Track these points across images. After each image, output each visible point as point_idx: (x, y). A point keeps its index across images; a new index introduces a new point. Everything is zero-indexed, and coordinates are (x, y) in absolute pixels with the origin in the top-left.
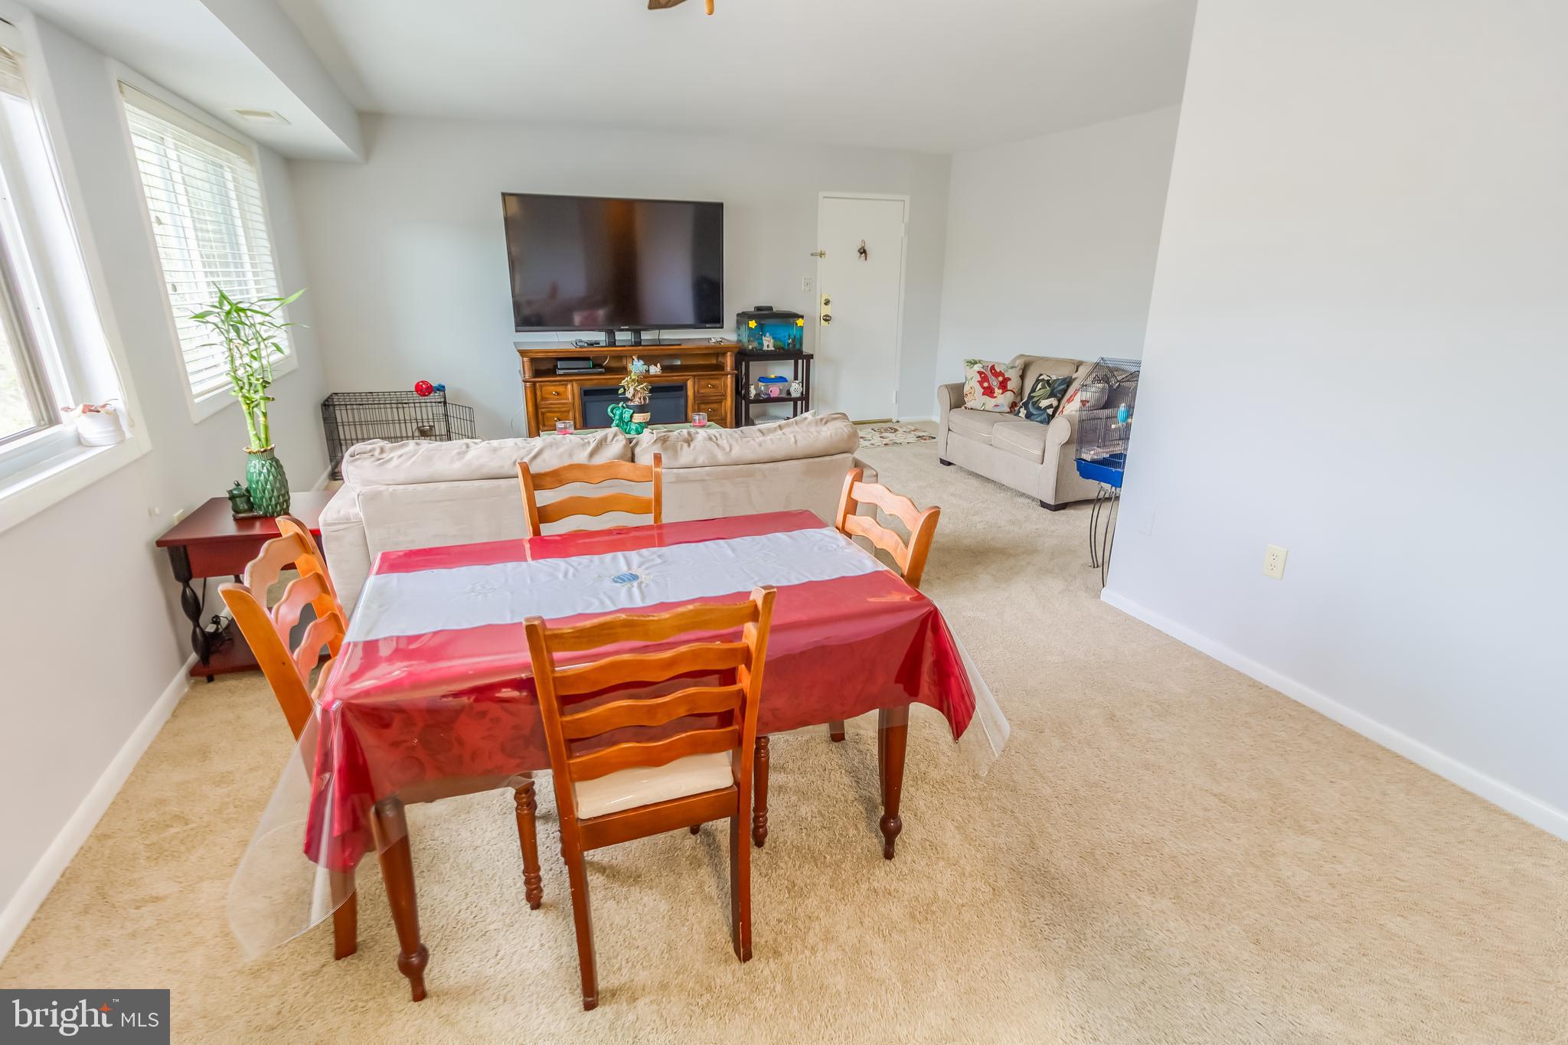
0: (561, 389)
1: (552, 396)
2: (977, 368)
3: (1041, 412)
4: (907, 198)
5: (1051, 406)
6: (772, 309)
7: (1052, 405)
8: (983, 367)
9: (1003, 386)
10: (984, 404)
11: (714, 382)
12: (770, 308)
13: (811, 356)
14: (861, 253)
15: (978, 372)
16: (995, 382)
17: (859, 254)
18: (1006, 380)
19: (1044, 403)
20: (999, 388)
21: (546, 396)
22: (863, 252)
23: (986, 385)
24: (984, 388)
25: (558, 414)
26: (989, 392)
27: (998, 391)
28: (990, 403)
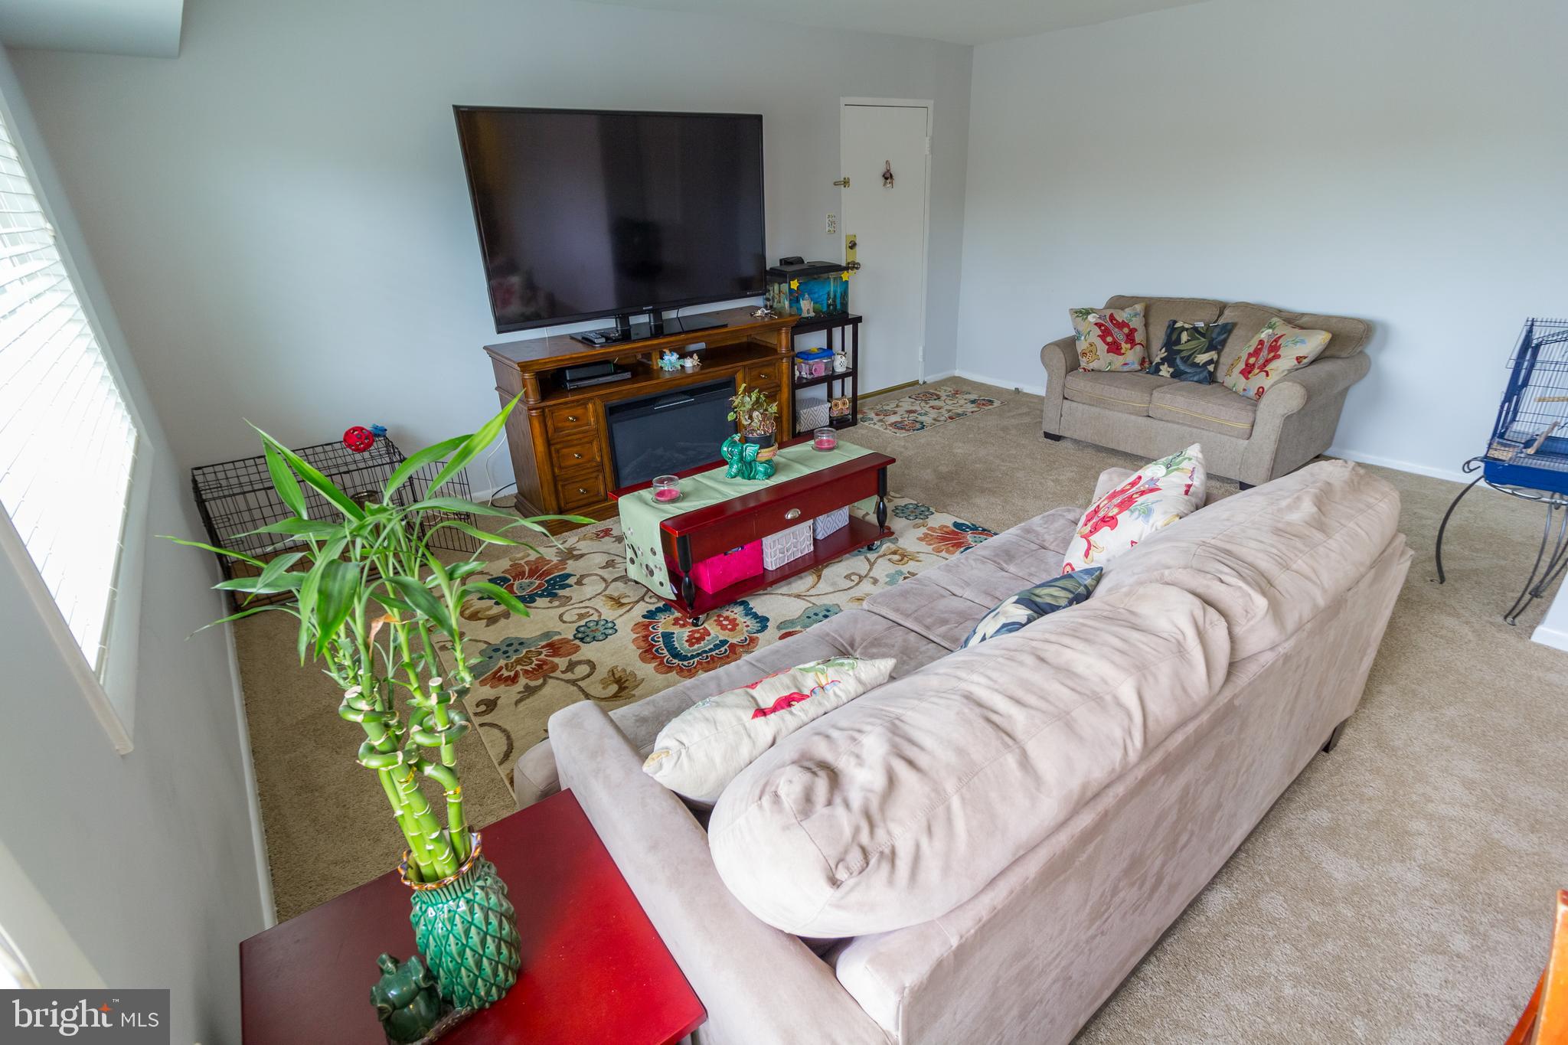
0: (579, 411)
1: (568, 424)
2: (1092, 318)
3: (1199, 370)
4: (930, 103)
5: (1211, 362)
6: (803, 262)
7: (1212, 359)
8: (1100, 318)
9: (1130, 339)
10: (1110, 364)
11: (766, 370)
12: (800, 261)
13: (859, 319)
14: (886, 179)
15: (1096, 324)
16: (1120, 336)
17: (883, 180)
18: (1133, 331)
19: (1202, 358)
20: (1126, 343)
21: (560, 425)
22: (888, 176)
23: (1109, 339)
24: (1108, 344)
25: (578, 448)
26: (1114, 348)
27: (1125, 346)
28: (1118, 361)
